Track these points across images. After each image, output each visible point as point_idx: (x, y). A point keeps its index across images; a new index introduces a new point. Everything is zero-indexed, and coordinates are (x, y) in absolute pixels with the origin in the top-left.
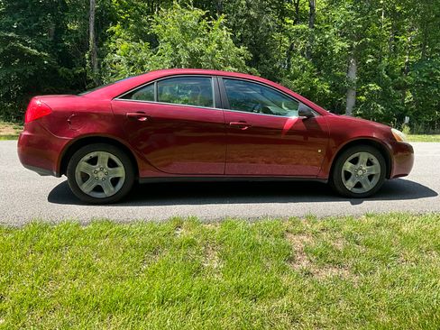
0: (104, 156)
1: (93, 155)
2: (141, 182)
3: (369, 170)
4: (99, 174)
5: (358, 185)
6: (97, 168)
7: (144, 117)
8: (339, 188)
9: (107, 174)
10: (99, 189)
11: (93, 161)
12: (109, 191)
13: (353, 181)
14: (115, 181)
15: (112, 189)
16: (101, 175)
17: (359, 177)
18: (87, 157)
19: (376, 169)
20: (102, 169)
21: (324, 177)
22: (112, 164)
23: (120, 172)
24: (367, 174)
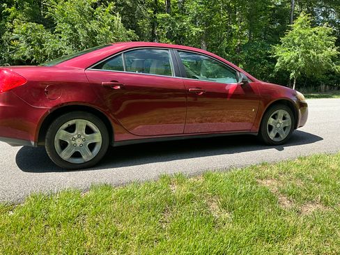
0: (81, 124)
1: (71, 123)
2: (115, 145)
3: (284, 123)
4: (77, 141)
5: (277, 135)
6: (75, 135)
7: (118, 85)
8: (265, 139)
9: (84, 140)
10: (77, 155)
11: (71, 129)
12: (87, 156)
13: (274, 132)
14: (92, 146)
15: (90, 154)
16: (79, 142)
17: (278, 129)
18: (65, 126)
19: (288, 123)
20: (79, 136)
21: (255, 131)
22: (89, 131)
23: (97, 137)
24: (282, 126)
